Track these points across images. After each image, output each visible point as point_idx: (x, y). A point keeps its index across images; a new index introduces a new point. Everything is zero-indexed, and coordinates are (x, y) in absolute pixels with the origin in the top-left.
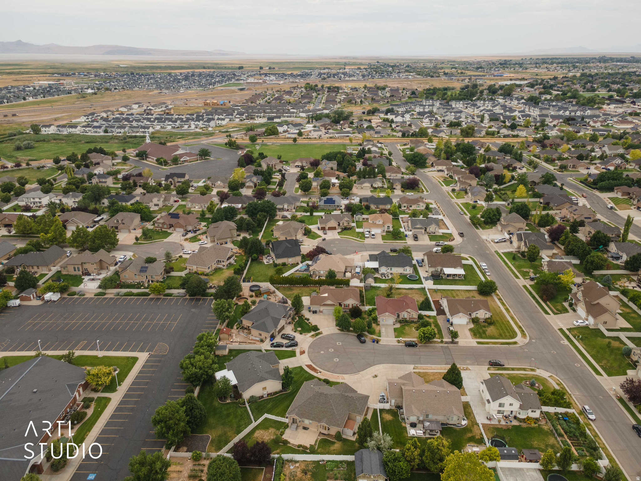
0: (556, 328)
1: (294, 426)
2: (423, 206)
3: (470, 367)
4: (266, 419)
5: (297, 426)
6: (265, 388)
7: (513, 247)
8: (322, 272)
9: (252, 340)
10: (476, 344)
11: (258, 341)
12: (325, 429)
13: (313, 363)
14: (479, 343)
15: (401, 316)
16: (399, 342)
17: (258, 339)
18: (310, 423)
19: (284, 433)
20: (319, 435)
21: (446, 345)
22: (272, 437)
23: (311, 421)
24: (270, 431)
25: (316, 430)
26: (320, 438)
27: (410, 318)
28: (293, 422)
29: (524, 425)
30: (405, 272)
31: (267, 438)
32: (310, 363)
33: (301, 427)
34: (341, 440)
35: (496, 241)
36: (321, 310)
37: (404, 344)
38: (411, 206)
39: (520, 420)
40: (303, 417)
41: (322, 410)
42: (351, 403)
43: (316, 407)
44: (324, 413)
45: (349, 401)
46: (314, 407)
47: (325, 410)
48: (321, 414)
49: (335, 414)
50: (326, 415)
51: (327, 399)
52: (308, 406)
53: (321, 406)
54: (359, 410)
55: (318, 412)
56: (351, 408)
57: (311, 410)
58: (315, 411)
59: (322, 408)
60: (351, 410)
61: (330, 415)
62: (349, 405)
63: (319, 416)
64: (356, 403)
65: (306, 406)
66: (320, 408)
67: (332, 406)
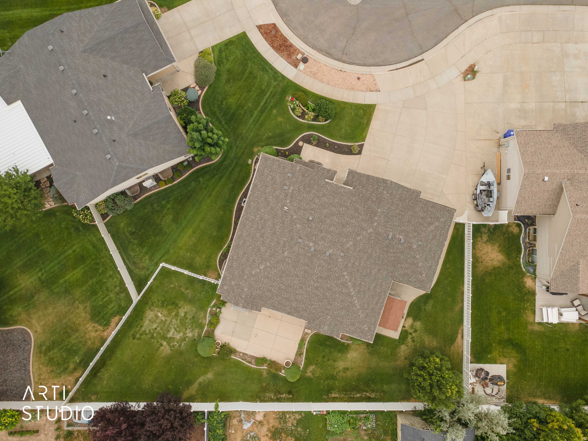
26: (310, 333)
40: (266, 303)
41: (319, 294)
42: (402, 257)
43: (299, 285)
44: (322, 302)
45: (394, 253)
46: (294, 285)
47: (327, 294)
48: (316, 304)
49: (354, 308)
50: (329, 307)
51: (335, 269)
52: (278, 279)
53: (316, 283)
54: (422, 277)
55: (305, 296)
56: (398, 270)
57: (287, 291)
58: (297, 294)
59: (317, 288)
60: (400, 275)
61: (341, 308)
62: (396, 262)
63: (309, 307)
64: (417, 259)
65: (272, 279)
66: (312, 289)
67: (347, 287)
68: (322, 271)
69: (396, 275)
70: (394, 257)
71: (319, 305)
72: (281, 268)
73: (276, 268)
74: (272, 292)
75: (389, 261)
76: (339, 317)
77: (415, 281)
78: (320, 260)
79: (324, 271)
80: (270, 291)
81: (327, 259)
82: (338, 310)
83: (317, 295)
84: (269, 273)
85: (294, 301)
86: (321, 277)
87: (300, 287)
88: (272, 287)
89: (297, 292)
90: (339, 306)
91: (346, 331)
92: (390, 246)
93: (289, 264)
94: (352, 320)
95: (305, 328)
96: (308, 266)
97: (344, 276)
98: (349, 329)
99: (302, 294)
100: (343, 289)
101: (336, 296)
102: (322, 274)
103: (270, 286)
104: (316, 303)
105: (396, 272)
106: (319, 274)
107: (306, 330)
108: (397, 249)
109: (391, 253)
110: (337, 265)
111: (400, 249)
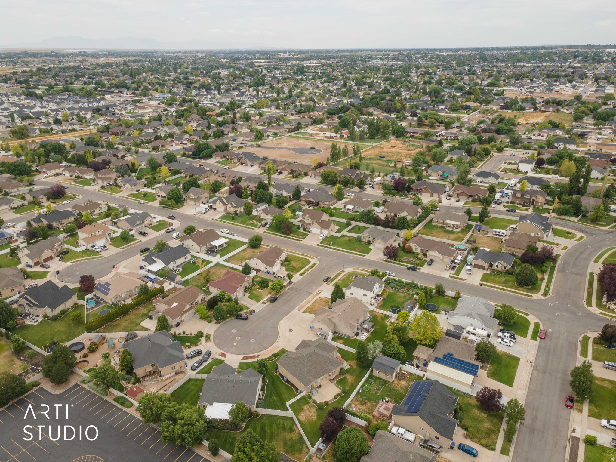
0: (316, 246)
1: (314, 391)
2: (105, 208)
3: (319, 289)
4: (290, 406)
7: (219, 212)
8: (123, 295)
9: (166, 380)
10: (301, 277)
11: (174, 376)
12: (332, 375)
13: (243, 354)
14: (301, 274)
15: (244, 286)
16: (263, 303)
17: (172, 374)
19: (315, 401)
20: (331, 383)
21: (289, 287)
22: (314, 410)
23: (322, 377)
25: (326, 382)
26: (335, 383)
28: (312, 389)
29: (385, 296)
30: (187, 260)
31: (313, 413)
32: (242, 356)
33: (317, 389)
34: (345, 373)
35: (203, 212)
36: (183, 319)
37: (269, 302)
38: (94, 211)
39: (382, 295)
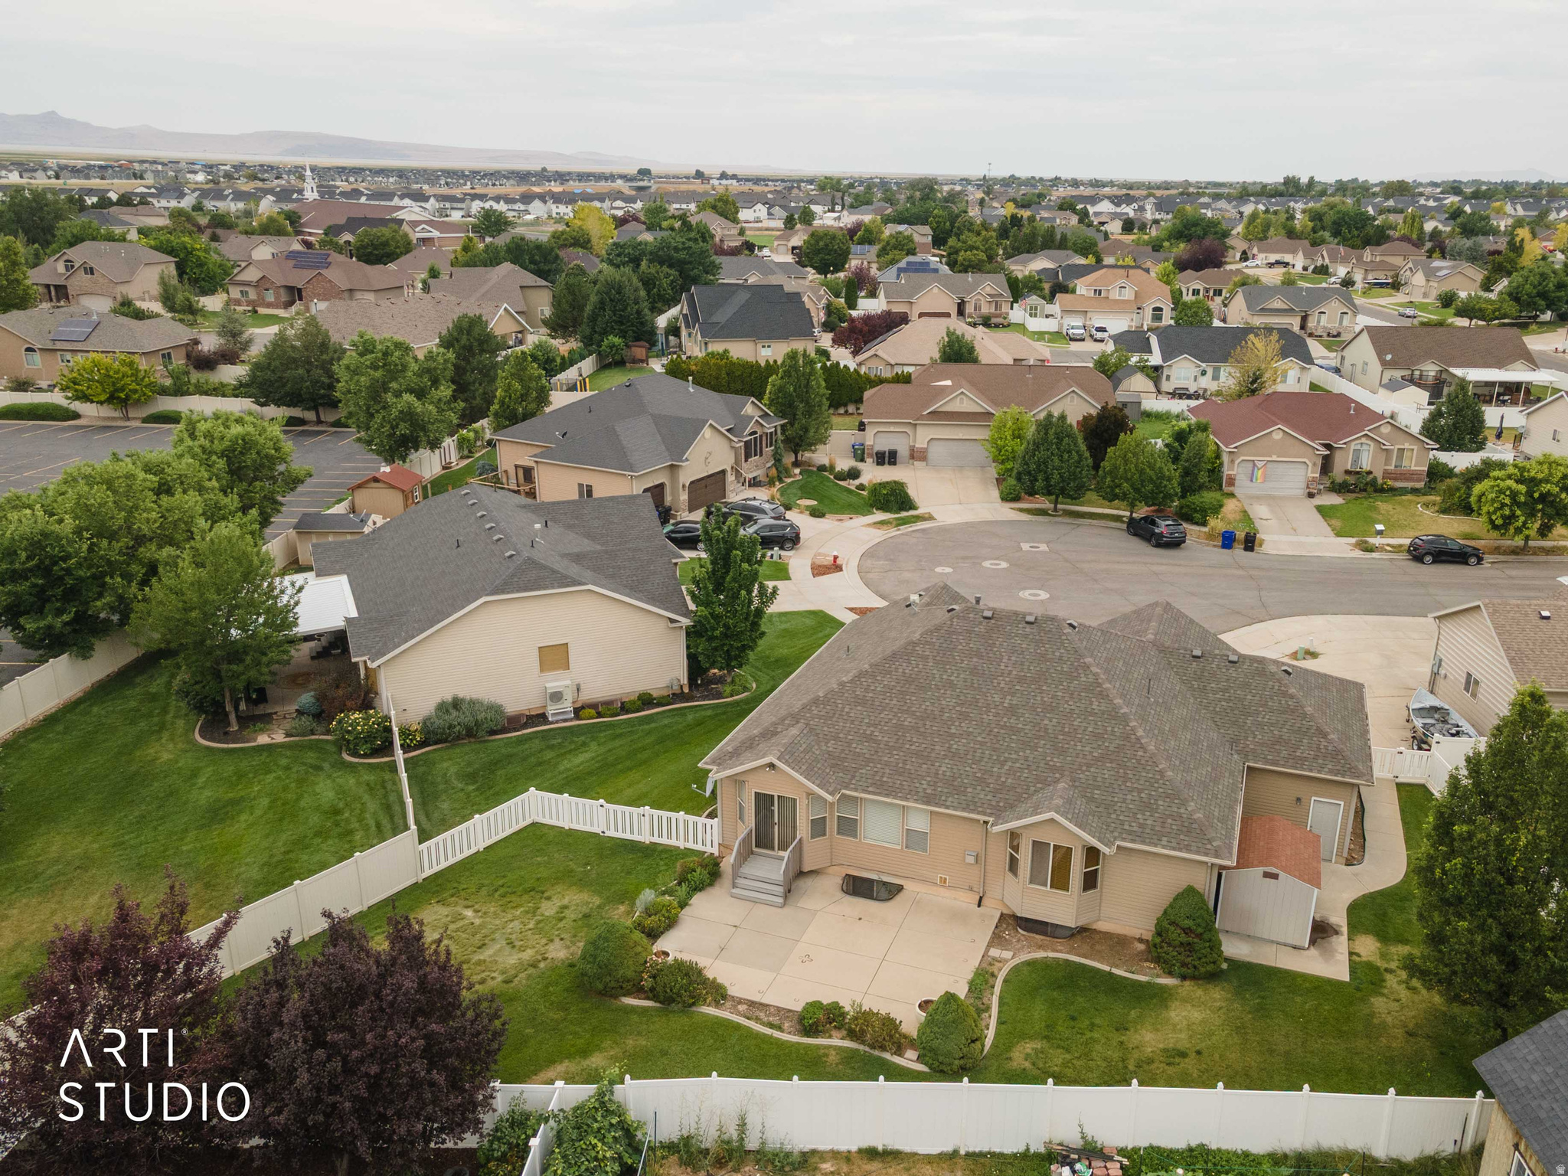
1: (772, 867)
4: (535, 835)
5: (799, 874)
6: (554, 657)
12: (1060, 881)
15: (1342, 463)
18: (913, 840)
19: (671, 923)
20: (997, 939)
22: (558, 952)
23: (919, 821)
24: (549, 909)
25: (965, 900)
26: (1010, 957)
27: (1387, 474)
28: (762, 839)
31: (512, 959)
32: (877, 604)
33: (832, 882)
34: (1213, 977)
36: (921, 444)
40: (854, 777)
41: (1020, 726)
42: (1249, 697)
43: (958, 708)
44: (1035, 748)
45: (1225, 691)
46: (942, 710)
47: (1046, 722)
48: (1013, 756)
49: (1140, 753)
50: (1057, 761)
51: (1057, 654)
52: (894, 702)
53: (1009, 697)
54: (1330, 742)
55: (979, 739)
56: (1253, 732)
57: (922, 730)
58: (953, 735)
59: (1012, 710)
60: (1262, 744)
61: (1097, 759)
62: (1236, 712)
63: (995, 769)
64: (1292, 697)
65: (877, 703)
66: (997, 715)
67: (1103, 695)
68: (1022, 664)
69: (1252, 747)
70: (1229, 700)
71: (1026, 759)
72: (904, 673)
73: (890, 673)
74: (876, 742)
75: (1217, 713)
76: (1098, 788)
77: (1316, 758)
78: (1013, 638)
79: (1027, 664)
80: (870, 738)
81: (1032, 633)
82: (1089, 766)
83: (1014, 730)
84: (867, 690)
85: (945, 757)
86: (1021, 680)
87: (961, 713)
88: (875, 725)
89: (953, 731)
90: (1091, 753)
91: (1130, 833)
92: (1206, 674)
93: (925, 658)
94: (1140, 791)
95: (989, 946)
96: (981, 657)
97: (1087, 667)
98: (1141, 826)
99: (969, 734)
100: (1091, 703)
101: (1075, 723)
102: (1022, 670)
103: (869, 725)
104: (1016, 752)
105: (1246, 738)
106: (1014, 673)
107: (995, 952)
108: (1227, 680)
109: (1215, 692)
110: (1062, 643)
111: (1236, 679)
